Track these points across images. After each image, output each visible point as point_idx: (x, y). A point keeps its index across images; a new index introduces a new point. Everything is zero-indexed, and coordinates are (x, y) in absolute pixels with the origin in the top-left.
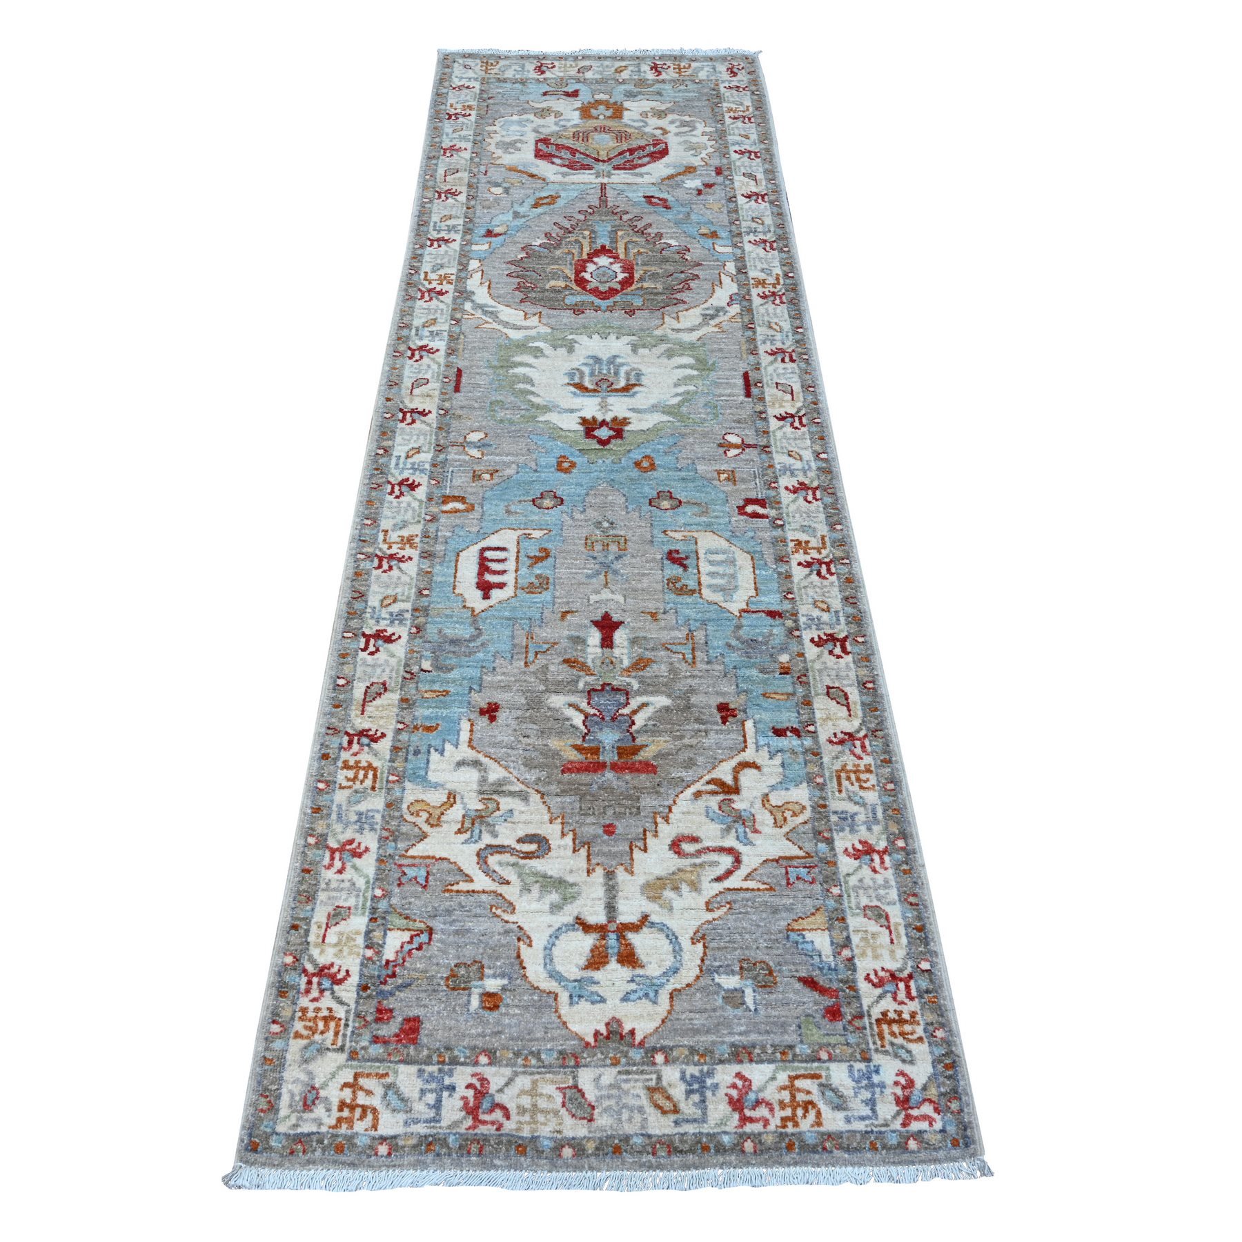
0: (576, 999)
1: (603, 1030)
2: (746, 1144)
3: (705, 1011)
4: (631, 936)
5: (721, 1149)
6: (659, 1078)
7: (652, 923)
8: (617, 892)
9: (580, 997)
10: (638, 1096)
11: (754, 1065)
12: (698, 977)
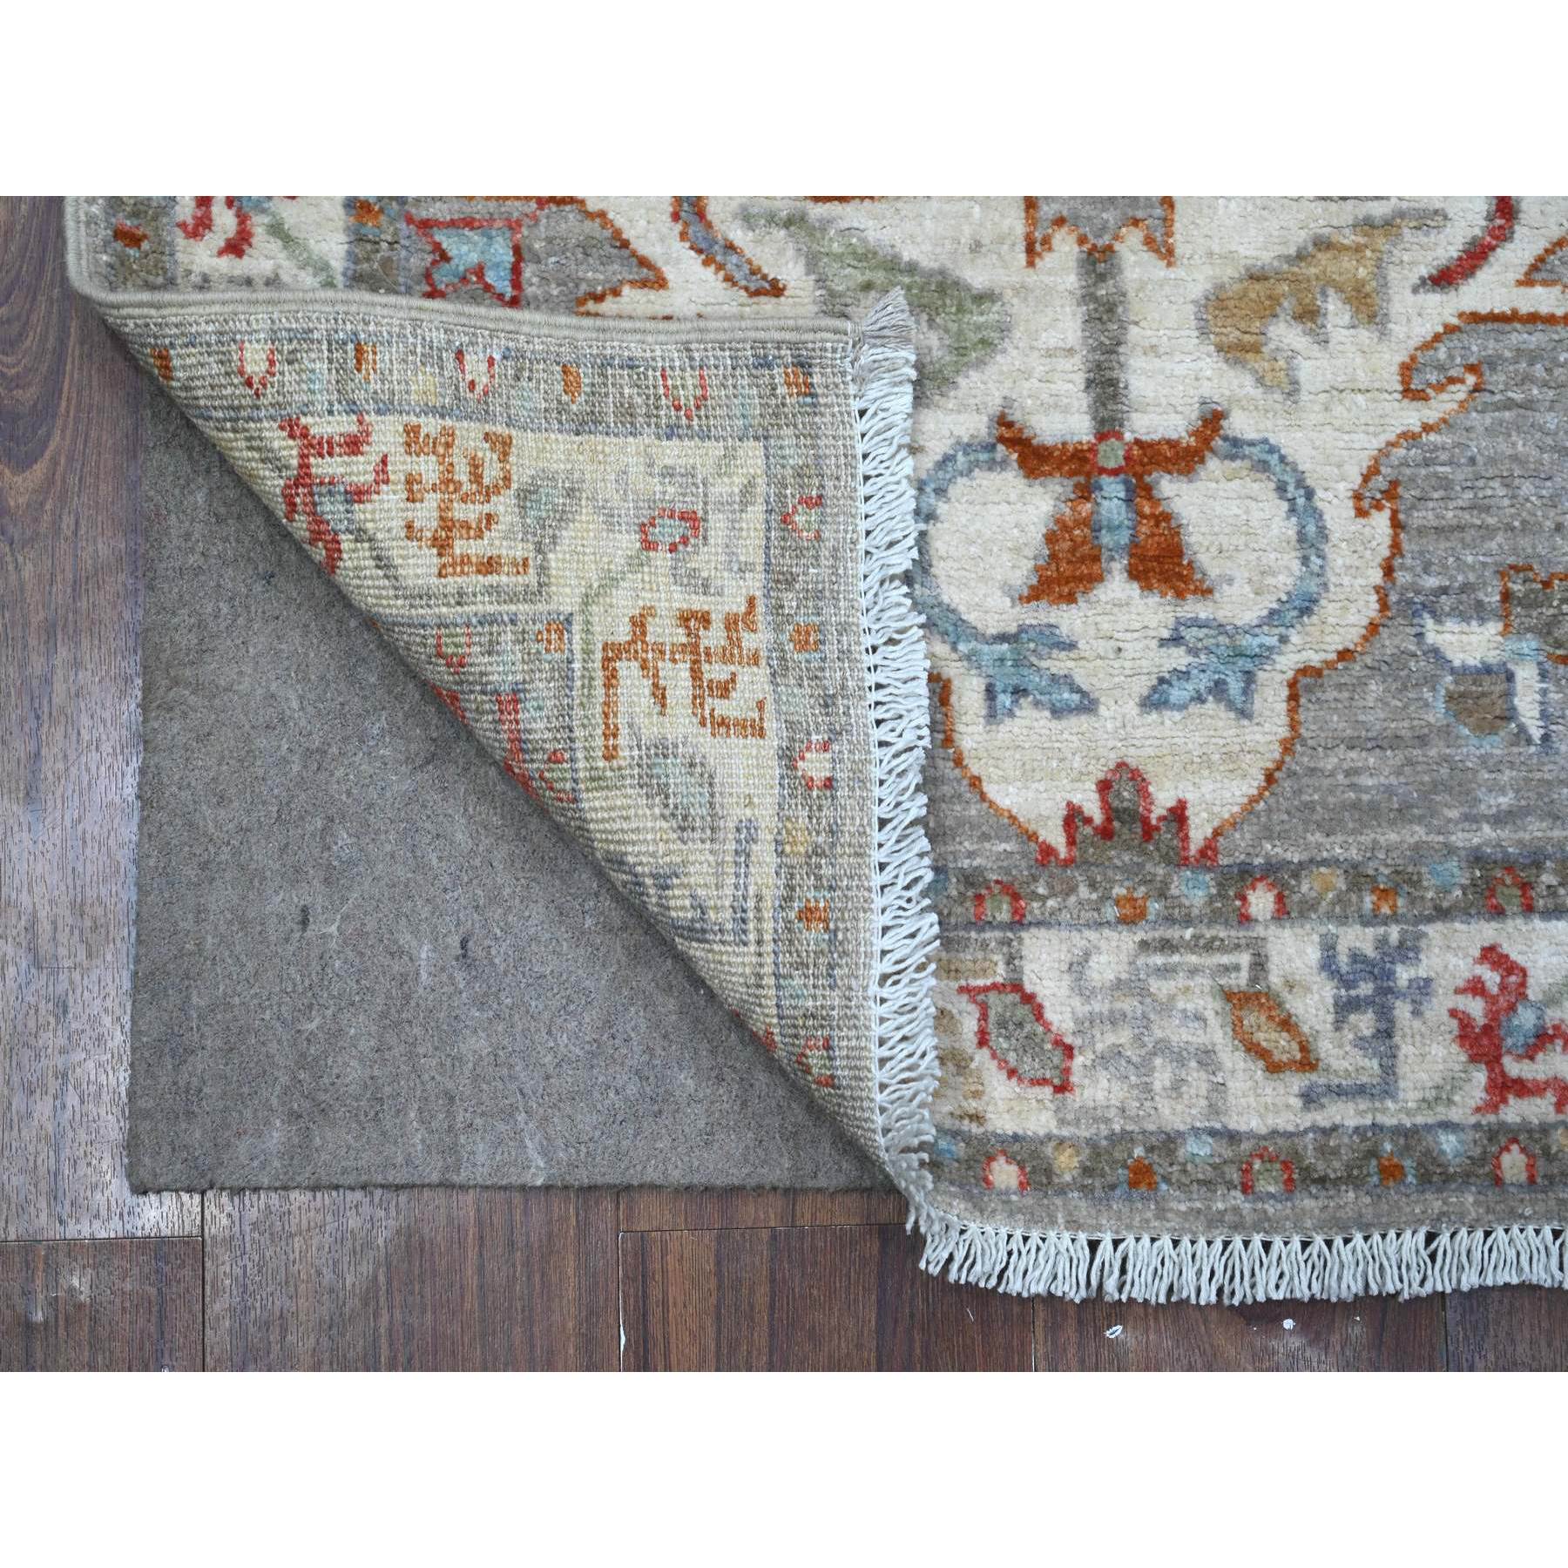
0: (1005, 700)
1: (1092, 807)
2: (1506, 1159)
3: (1396, 741)
4: (1168, 486)
5: (1435, 1175)
6: (1260, 965)
7: (1236, 442)
8: (1123, 328)
9: (1019, 692)
10: (1199, 1017)
11: (1537, 923)
12: (1373, 628)
